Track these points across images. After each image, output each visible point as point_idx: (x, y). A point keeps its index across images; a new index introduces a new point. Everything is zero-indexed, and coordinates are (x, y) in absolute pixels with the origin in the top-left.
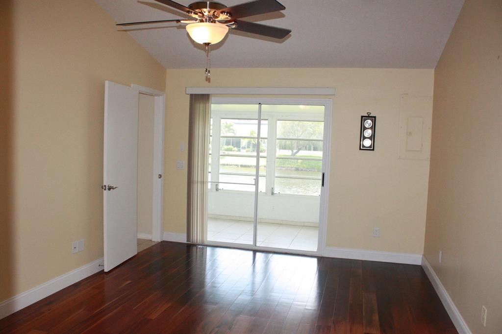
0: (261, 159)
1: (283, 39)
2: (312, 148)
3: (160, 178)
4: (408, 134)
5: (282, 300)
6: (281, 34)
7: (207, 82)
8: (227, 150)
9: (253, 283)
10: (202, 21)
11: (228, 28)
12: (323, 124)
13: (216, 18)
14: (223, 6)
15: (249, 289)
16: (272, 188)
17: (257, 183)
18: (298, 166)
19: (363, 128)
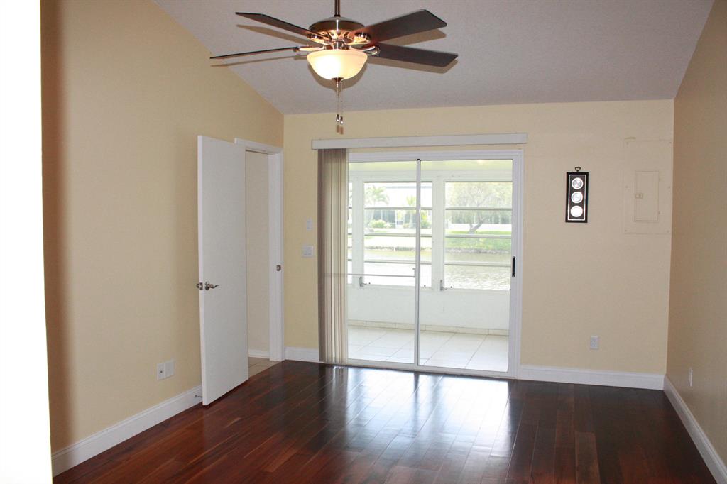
0: (422, 239)
1: (446, 68)
2: (500, 220)
3: (278, 270)
4: (638, 196)
5: (457, 444)
6: (443, 60)
7: (338, 134)
8: (377, 226)
9: (416, 419)
10: (329, 47)
11: (366, 56)
12: (510, 185)
13: (349, 42)
14: (358, 25)
15: (408, 427)
16: (441, 281)
17: (417, 275)
18: (481, 246)
19: (570, 191)
